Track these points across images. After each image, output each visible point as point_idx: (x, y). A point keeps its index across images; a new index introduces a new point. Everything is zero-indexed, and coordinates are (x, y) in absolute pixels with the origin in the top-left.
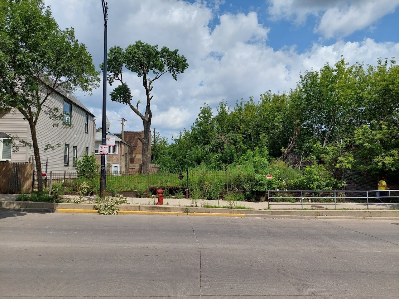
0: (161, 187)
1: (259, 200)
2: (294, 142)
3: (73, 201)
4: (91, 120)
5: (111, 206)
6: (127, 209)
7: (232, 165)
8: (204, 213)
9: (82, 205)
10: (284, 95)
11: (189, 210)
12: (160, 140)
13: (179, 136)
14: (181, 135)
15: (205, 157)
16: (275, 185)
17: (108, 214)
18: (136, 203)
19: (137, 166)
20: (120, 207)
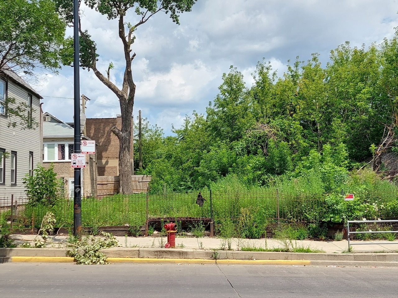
0: (168, 218)
1: (333, 237)
2: (392, 133)
3: (33, 244)
4: (36, 105)
5: (95, 252)
6: (119, 254)
7: (284, 177)
8: (242, 259)
9: (48, 250)
10: (373, 50)
11: (218, 255)
12: (150, 132)
13: (185, 125)
14: (187, 122)
15: (234, 164)
16: (360, 211)
17: (91, 263)
18: (132, 246)
19: (110, 180)
20: (107, 253)
